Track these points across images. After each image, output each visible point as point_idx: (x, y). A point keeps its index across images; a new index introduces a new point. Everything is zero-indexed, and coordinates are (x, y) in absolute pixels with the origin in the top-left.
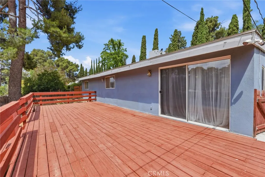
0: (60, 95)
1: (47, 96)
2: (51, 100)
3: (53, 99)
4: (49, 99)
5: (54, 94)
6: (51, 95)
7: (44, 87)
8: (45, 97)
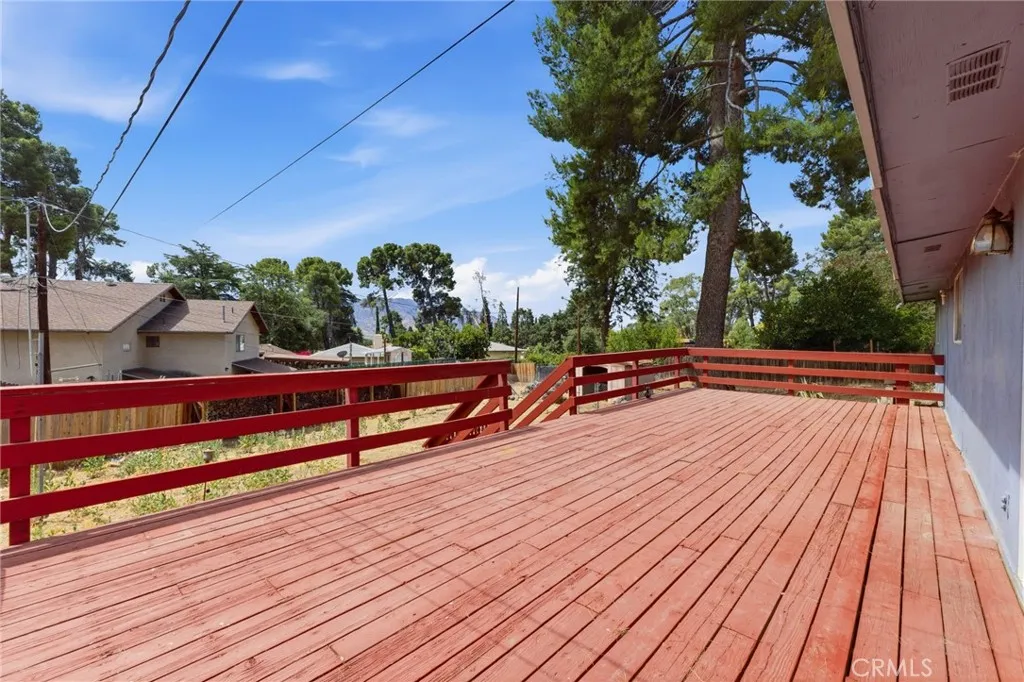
0: (871, 364)
1: (821, 365)
2: (836, 380)
3: (842, 379)
4: (828, 378)
5: (845, 361)
6: (835, 363)
7: (808, 333)
8: (813, 367)
